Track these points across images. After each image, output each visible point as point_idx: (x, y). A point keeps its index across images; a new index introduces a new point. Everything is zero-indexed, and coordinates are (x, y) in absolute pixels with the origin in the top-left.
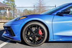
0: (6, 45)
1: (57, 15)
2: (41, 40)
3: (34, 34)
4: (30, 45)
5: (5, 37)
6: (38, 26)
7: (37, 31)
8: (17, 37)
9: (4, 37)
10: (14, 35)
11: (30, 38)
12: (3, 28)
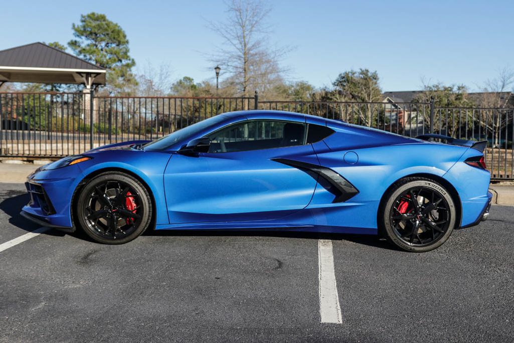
0: (31, 239)
1: (180, 153)
2: (132, 225)
3: (110, 208)
4: (100, 240)
5: (28, 217)
6: (125, 186)
7: (121, 201)
8: (64, 215)
9: (24, 215)
10: (54, 212)
11: (102, 220)
12: (24, 189)
